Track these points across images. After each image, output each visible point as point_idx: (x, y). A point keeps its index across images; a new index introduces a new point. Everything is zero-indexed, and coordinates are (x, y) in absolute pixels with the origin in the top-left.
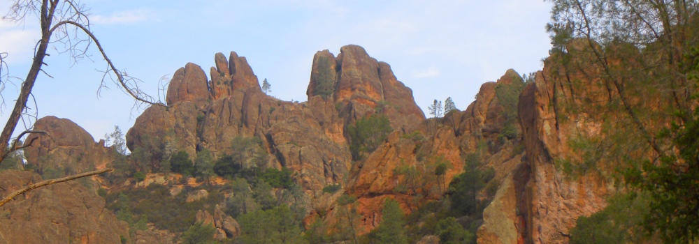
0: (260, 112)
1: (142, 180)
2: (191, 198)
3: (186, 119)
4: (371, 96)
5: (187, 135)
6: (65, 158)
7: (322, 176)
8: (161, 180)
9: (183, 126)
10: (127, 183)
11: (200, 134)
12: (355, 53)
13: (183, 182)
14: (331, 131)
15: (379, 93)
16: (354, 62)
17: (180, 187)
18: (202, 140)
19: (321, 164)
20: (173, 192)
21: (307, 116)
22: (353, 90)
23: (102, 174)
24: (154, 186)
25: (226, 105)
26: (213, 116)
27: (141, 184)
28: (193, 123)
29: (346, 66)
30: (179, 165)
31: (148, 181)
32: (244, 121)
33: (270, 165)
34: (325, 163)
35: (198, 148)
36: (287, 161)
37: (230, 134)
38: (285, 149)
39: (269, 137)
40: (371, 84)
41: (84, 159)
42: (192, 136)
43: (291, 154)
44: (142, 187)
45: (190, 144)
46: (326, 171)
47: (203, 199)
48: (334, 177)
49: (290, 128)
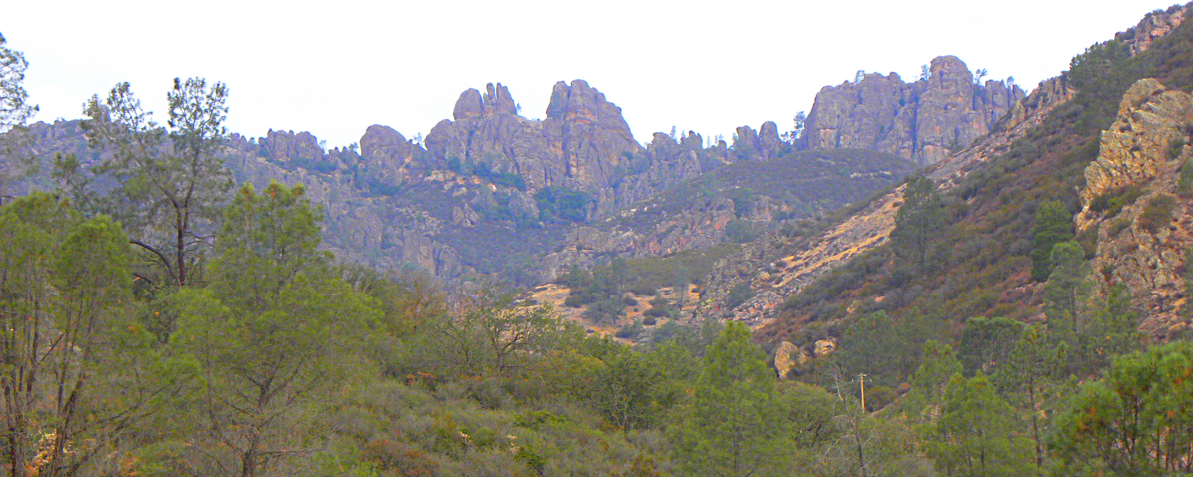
0: (508, 132)
1: (429, 175)
2: (456, 194)
3: (461, 133)
4: (588, 117)
5: (460, 145)
6: (383, 155)
7: (543, 179)
8: (441, 177)
9: (459, 138)
10: (421, 176)
11: (469, 143)
12: (581, 84)
13: (454, 179)
14: (554, 146)
15: (594, 115)
16: (579, 92)
17: (451, 184)
18: (470, 149)
19: (543, 171)
20: (446, 187)
21: (538, 136)
22: (576, 112)
23: (407, 166)
24: (435, 182)
25: (487, 126)
26: (478, 133)
27: (428, 178)
28: (466, 137)
29: (573, 96)
30: (454, 166)
31: (432, 178)
32: (497, 138)
33: (510, 170)
34: (546, 169)
35: (467, 155)
36: (521, 168)
37: (487, 147)
38: (520, 160)
39: (512, 150)
40: (589, 109)
41: (396, 156)
42: (464, 146)
43: (524, 164)
44: (428, 181)
45: (462, 151)
46: (546, 174)
47: (462, 195)
48: (552, 179)
49: (525, 145)
